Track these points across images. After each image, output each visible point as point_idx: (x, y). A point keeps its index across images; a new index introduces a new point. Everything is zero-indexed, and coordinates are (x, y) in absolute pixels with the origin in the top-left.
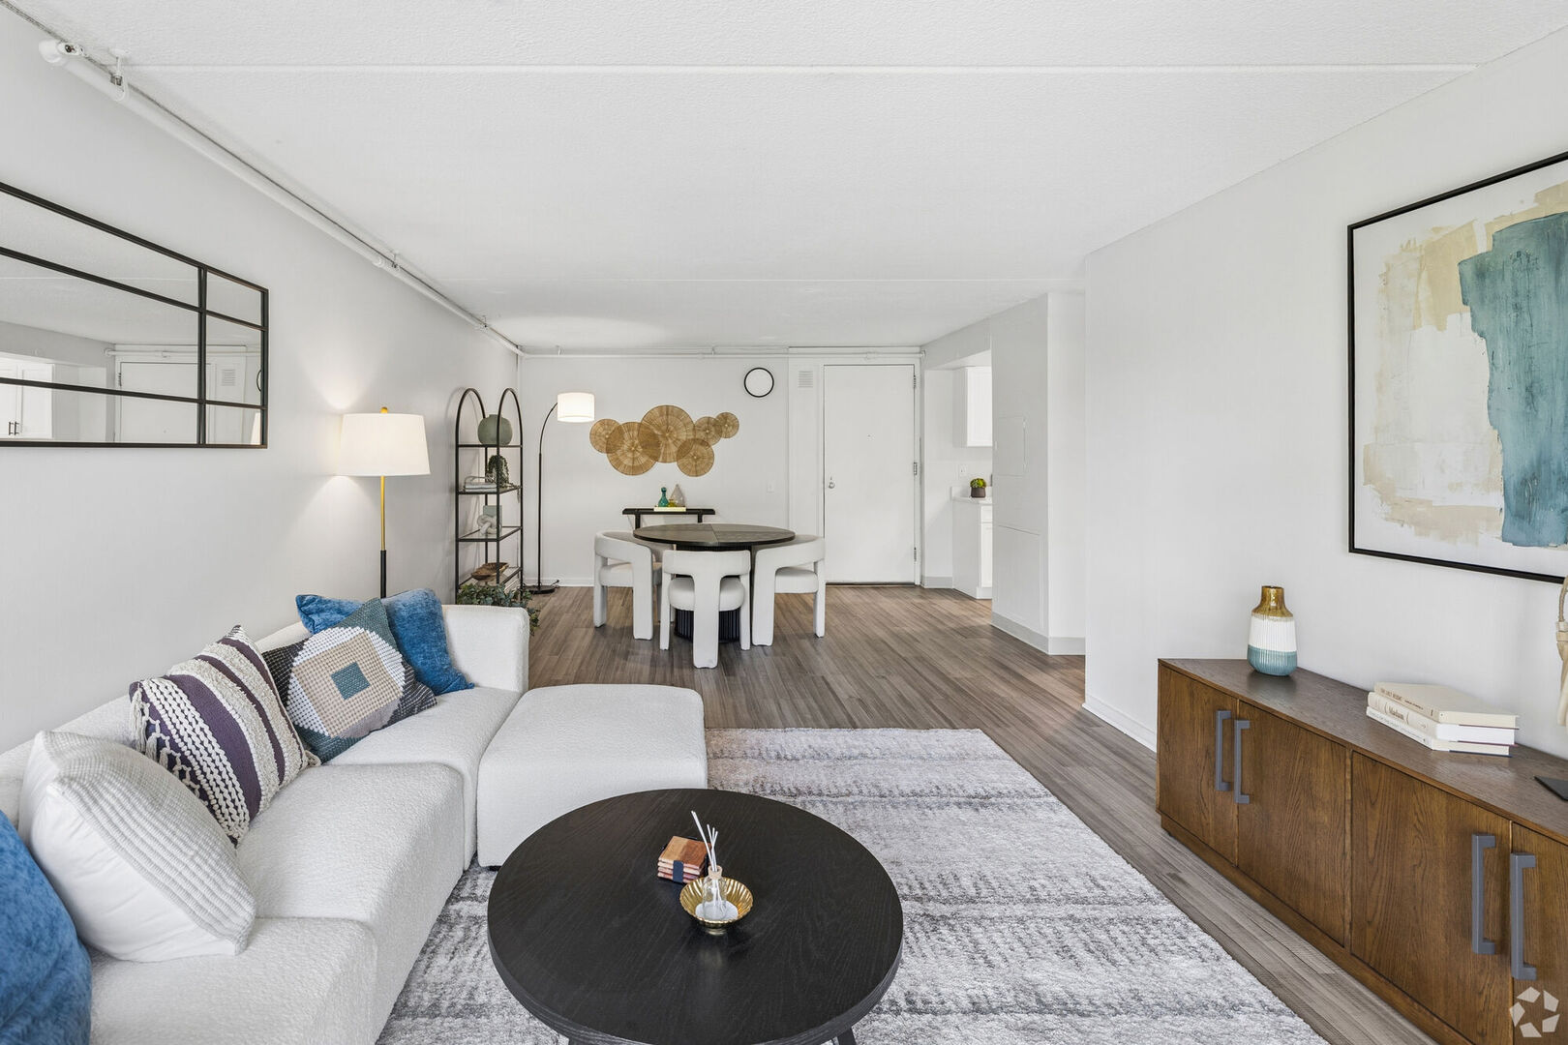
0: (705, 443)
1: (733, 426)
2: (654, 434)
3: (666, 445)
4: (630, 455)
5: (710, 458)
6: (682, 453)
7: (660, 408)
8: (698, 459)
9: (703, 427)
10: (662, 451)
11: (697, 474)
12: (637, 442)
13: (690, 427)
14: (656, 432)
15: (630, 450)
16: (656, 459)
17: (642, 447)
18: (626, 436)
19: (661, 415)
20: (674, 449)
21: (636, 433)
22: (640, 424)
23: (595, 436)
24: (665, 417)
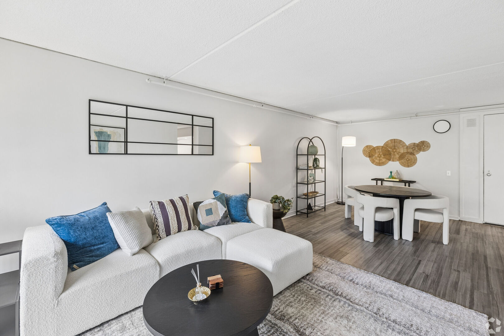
0: (412, 154)
1: (427, 146)
2: (389, 151)
3: (394, 155)
4: (378, 158)
5: (415, 160)
6: (401, 158)
7: (391, 140)
8: (409, 160)
9: (411, 147)
10: (392, 157)
11: (408, 166)
12: (381, 153)
13: (406, 147)
14: (389, 150)
15: (378, 157)
16: (390, 160)
17: (384, 155)
18: (377, 151)
19: (392, 143)
20: (397, 156)
21: (381, 150)
22: (382, 147)
23: (364, 151)
24: (393, 144)
